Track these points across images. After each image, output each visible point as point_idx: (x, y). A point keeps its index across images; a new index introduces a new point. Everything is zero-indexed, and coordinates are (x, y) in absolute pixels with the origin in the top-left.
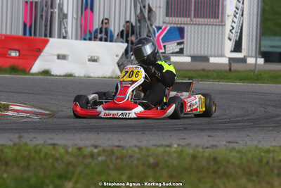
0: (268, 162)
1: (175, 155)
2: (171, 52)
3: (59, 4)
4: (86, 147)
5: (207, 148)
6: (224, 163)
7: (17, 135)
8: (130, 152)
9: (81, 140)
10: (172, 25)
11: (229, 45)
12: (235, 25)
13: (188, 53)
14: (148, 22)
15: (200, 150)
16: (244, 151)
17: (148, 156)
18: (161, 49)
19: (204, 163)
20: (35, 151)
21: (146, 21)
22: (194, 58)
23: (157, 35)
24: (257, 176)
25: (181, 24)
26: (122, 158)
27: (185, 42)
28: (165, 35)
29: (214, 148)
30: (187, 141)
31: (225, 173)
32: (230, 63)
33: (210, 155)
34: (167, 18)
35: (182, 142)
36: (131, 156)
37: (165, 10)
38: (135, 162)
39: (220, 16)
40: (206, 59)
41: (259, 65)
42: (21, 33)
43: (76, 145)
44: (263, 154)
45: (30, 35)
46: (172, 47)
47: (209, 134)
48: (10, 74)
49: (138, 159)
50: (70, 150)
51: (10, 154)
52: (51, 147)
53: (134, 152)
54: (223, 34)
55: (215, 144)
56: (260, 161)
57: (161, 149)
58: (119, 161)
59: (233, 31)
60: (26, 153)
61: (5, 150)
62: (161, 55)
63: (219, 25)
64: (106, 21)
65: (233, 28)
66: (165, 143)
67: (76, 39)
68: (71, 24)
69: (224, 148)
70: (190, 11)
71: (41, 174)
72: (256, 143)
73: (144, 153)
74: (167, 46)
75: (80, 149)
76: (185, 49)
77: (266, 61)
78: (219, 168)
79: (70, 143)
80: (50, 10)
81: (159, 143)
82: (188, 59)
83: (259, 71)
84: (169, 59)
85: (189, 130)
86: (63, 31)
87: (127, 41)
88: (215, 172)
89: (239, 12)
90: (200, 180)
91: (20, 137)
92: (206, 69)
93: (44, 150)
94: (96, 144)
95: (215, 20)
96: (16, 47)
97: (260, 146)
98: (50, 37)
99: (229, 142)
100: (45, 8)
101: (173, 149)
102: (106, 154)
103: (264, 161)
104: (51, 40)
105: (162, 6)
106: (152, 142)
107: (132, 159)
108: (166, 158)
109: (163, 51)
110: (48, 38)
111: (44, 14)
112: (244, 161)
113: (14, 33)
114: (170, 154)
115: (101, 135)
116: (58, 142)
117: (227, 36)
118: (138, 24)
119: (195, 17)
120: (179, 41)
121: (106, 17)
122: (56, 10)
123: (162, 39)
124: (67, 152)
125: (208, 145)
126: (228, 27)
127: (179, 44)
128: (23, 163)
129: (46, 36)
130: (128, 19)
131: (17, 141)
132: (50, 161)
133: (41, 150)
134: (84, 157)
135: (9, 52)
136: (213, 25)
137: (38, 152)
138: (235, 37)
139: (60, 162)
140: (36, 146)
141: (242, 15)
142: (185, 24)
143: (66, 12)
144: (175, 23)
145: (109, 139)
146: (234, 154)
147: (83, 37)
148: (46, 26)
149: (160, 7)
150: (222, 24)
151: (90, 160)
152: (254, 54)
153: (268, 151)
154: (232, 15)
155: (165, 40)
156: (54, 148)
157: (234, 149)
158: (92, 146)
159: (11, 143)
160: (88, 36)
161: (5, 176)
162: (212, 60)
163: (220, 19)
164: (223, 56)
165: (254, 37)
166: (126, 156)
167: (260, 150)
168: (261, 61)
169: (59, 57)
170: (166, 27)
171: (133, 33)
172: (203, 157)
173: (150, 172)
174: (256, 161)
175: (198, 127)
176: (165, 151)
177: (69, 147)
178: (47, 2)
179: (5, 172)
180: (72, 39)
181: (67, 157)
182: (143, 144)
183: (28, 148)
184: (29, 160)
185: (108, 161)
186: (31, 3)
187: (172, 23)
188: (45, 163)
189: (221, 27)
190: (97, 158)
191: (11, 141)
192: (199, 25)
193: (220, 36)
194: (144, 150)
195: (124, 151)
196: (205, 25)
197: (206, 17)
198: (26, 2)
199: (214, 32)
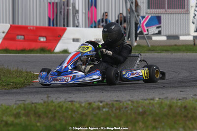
1: (158, 106)
2: (152, 33)
3: (73, 4)
4: (94, 102)
5: (180, 99)
6: (191, 110)
7: (46, 96)
8: (125, 104)
9: (91, 97)
10: (152, 15)
11: (193, 27)
13: (165, 34)
15: (175, 101)
17: (139, 107)
18: (145, 31)
19: (178, 110)
20: (59, 106)
21: (133, 13)
22: (169, 37)
23: (142, 22)
25: (159, 14)
26: (120, 109)
27: (162, 26)
28: (147, 22)
29: (185, 99)
30: (165, 96)
32: (194, 40)
33: (181, 105)
34: (149, 10)
35: (161, 97)
36: (126, 108)
37: (147, 4)
38: (129, 111)
39: (186, 7)
40: (177, 37)
42: (46, 25)
43: (88, 101)
45: (53, 25)
46: (153, 30)
47: (181, 89)
48: (40, 53)
49: (131, 109)
50: (83, 105)
51: (41, 109)
52: (70, 103)
53: (129, 104)
54: (188, 20)
55: (185, 96)
57: (147, 102)
58: (118, 111)
59: (196, 17)
60: (53, 108)
61: (38, 107)
62: (145, 36)
63: (186, 13)
64: (106, 14)
65: (195, 15)
66: (150, 97)
67: (86, 27)
68: (81, 17)
69: (192, 99)
70: (164, 4)
71: (64, 122)
73: (135, 105)
74: (149, 30)
75: (90, 104)
76: (162, 31)
78: (188, 113)
79: (82, 100)
80: (66, 8)
81: (145, 98)
82: (164, 38)
84: (151, 39)
85: (166, 87)
86: (76, 22)
88: (185, 116)
90: (175, 123)
91: (48, 97)
92: (177, 44)
93: (65, 105)
94: (101, 100)
95: (182, 10)
96: (44, 35)
98: (67, 26)
99: (195, 95)
100: (63, 7)
101: (156, 102)
102: (108, 106)
104: (68, 29)
105: (145, 2)
106: (140, 97)
107: (127, 110)
108: (151, 108)
109: (147, 33)
110: (66, 27)
111: (62, 11)
113: (42, 25)
114: (153, 105)
115: (105, 93)
116: (75, 100)
117: (191, 21)
118: (129, 15)
119: (168, 8)
120: (157, 26)
121: (106, 11)
122: (71, 8)
123: (146, 25)
124: (81, 106)
125: (181, 98)
127: (158, 28)
128: (50, 115)
129: (64, 26)
130: (121, 12)
131: (46, 100)
132: (70, 113)
133: (63, 105)
134: (93, 109)
135: (39, 38)
136: (181, 13)
137: (61, 107)
139: (76, 113)
140: (59, 103)
142: (161, 14)
143: (77, 8)
144: (156, 14)
145: (110, 97)
147: (90, 25)
148: (64, 19)
149: (143, 3)
150: (188, 13)
151: (97, 111)
154: (195, 6)
156: (72, 104)
158: (99, 101)
159: (42, 102)
160: (94, 25)
161: (38, 124)
162: (182, 38)
163: (186, 9)
164: (189, 35)
166: (122, 108)
169: (74, 40)
170: (148, 17)
171: (125, 21)
172: (177, 106)
173: (140, 118)
175: (173, 85)
176: (150, 103)
177: (82, 103)
178: (64, 2)
179: (38, 121)
180: (82, 27)
181: (81, 109)
182: (135, 98)
183: (54, 104)
184: (54, 113)
185: (110, 112)
186: (53, 3)
187: (152, 13)
188: (66, 114)
189: (187, 15)
190: (102, 110)
191: (42, 100)
192: (171, 14)
193: (187, 21)
194: (135, 103)
195: (121, 104)
196: (176, 13)
197: (176, 8)
198: (50, 3)
199: (182, 18)
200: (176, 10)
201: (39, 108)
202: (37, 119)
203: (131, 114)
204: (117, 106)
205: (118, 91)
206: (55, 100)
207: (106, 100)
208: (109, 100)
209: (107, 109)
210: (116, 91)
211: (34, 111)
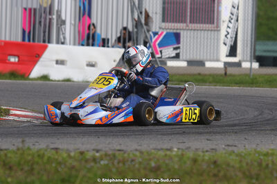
0: (267, 165)
1: (176, 159)
2: (167, 56)
3: (57, 11)
4: (88, 151)
5: (207, 151)
6: (224, 166)
7: (20, 140)
8: (131, 155)
9: (83, 144)
10: (168, 31)
11: (224, 50)
12: (230, 31)
13: (184, 58)
14: (145, 27)
15: (201, 153)
16: (243, 154)
17: (150, 160)
18: (158, 54)
19: (205, 167)
20: (39, 156)
21: (142, 27)
22: (190, 63)
23: (153, 40)
24: (257, 179)
25: (177, 29)
26: (124, 162)
27: (181, 47)
28: (161, 41)
29: (214, 151)
30: (187, 145)
31: (225, 176)
32: (225, 68)
33: (210, 159)
34: (163, 25)
35: (181, 146)
36: (133, 160)
37: (161, 16)
38: (137, 166)
39: (215, 21)
40: (201, 63)
41: (254, 69)
42: (19, 39)
43: (78, 149)
44: (262, 157)
45: (29, 40)
46: (169, 52)
47: (208, 137)
48: (10, 79)
49: (140, 163)
50: (72, 154)
51: (14, 159)
52: (54, 152)
53: (135, 156)
54: (218, 39)
55: (214, 147)
56: (260, 164)
57: (162, 153)
58: (121, 165)
59: (229, 36)
60: (30, 158)
61: (9, 155)
62: (158, 60)
63: (215, 30)
66: (165, 146)
67: (74, 44)
68: (69, 31)
69: (224, 152)
70: (186, 16)
71: (45, 178)
72: (254, 146)
73: (145, 157)
74: (163, 51)
75: (82, 153)
76: (181, 54)
77: (261, 65)
78: (219, 171)
79: (71, 147)
80: (48, 17)
81: (159, 147)
82: (184, 64)
83: (253, 75)
84: (166, 64)
86: (61, 37)
87: (124, 47)
88: (215, 175)
89: (234, 17)
91: (23, 141)
92: (202, 73)
93: (48, 154)
94: (99, 147)
95: (210, 26)
96: (16, 53)
97: (259, 149)
98: (49, 42)
99: (228, 145)
100: (43, 15)
101: (174, 153)
102: (108, 158)
103: (264, 164)
104: (50, 45)
105: (158, 12)
106: (151, 147)
107: (133, 163)
108: (167, 162)
109: (159, 56)
110: (47, 44)
111: (43, 20)
112: (244, 164)
113: (13, 39)
114: (171, 158)
115: (102, 139)
116: (60, 147)
117: (222, 42)
118: (135, 30)
119: (190, 22)
120: (175, 46)
122: (54, 17)
123: (158, 44)
124: (69, 156)
125: (208, 149)
126: (223, 33)
127: (175, 49)
128: (26, 168)
129: (44, 41)
130: (125, 25)
131: (20, 145)
132: (54, 165)
133: (44, 154)
134: (87, 161)
135: (9, 57)
136: (208, 30)
137: (41, 156)
138: (230, 42)
139: (63, 166)
140: (38, 151)
141: (237, 20)
142: (180, 29)
143: (63, 18)
144: (171, 29)
145: (109, 144)
146: (233, 157)
148: (44, 32)
149: (156, 13)
150: (218, 29)
151: (92, 164)
152: (249, 59)
153: (267, 154)
154: (227, 20)
155: (161, 45)
156: (57, 152)
157: (234, 152)
158: (94, 150)
159: (14, 148)
161: (9, 180)
162: (208, 64)
163: (215, 25)
164: (218, 60)
165: (249, 42)
166: (128, 161)
167: (260, 153)
168: (256, 65)
169: (57, 62)
170: (162, 33)
172: (203, 160)
174: (256, 164)
175: (197, 131)
176: (166, 155)
177: (71, 152)
178: (45, 9)
179: (9, 176)
180: (70, 44)
181: (70, 161)
182: (144, 148)
183: (31, 152)
184: (32, 165)
185: (111, 165)
186: (30, 10)
187: (168, 29)
188: (48, 167)
189: (216, 32)
190: (99, 162)
191: (14, 145)
192: (195, 30)
193: (216, 41)
194: (145, 154)
195: (126, 155)
196: (201, 30)
197: (202, 23)
198: (25, 9)
199: (213, 37)
200: (202, 25)
201: (11, 157)
202: (7, 172)
203: (139, 170)
204: (121, 158)
205: (121, 136)
206: (32, 147)
207: (104, 149)
208: (107, 149)
209: (106, 162)
210: (118, 136)
211: (4, 161)
